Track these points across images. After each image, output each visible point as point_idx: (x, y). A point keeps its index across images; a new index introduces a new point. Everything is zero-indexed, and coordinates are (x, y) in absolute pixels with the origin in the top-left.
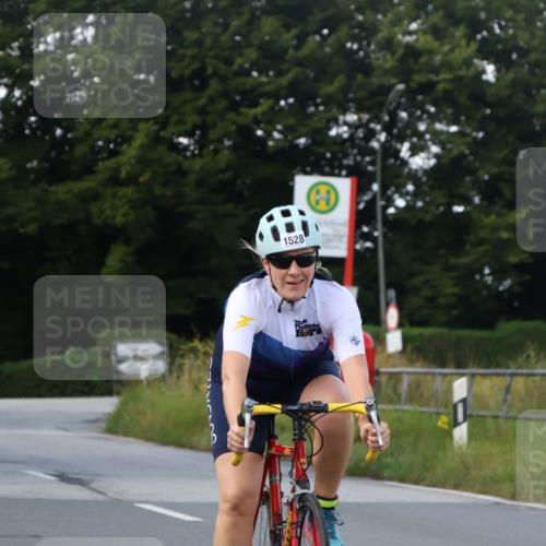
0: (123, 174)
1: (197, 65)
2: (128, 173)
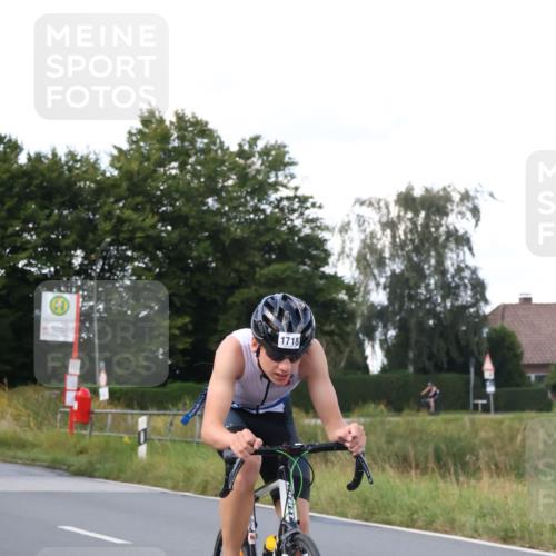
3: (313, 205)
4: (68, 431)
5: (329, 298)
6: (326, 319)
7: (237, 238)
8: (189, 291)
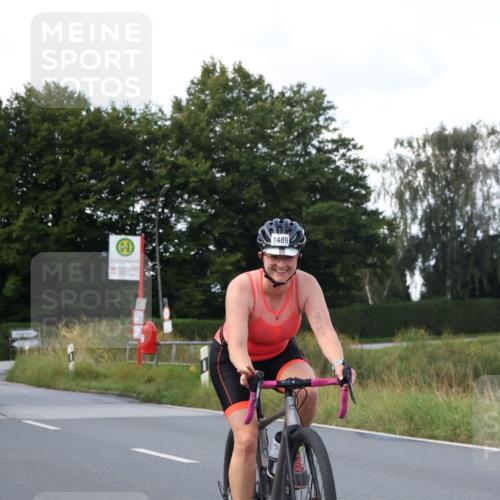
0: (14, 236)
2: (18, 235)
3: (355, 147)
4: (136, 362)
5: (371, 232)
6: (369, 253)
7: (284, 178)
8: (242, 230)
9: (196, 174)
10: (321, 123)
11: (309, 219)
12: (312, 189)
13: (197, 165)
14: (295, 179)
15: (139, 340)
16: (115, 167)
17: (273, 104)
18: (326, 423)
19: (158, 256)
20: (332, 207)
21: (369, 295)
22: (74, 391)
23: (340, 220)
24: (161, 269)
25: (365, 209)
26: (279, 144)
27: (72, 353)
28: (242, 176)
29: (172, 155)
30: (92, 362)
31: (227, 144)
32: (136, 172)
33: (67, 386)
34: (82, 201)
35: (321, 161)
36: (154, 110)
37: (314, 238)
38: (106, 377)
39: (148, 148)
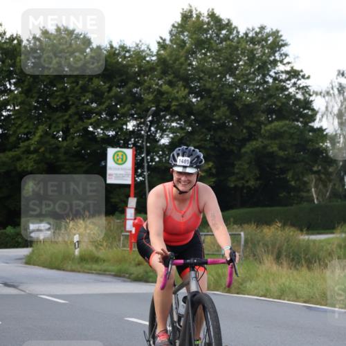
0: (32, 148)
1: (63, 101)
2: (35, 148)
3: (303, 77)
4: (129, 249)
5: (317, 146)
6: (315, 162)
7: (247, 103)
8: (213, 144)
9: (176, 99)
10: (278, 58)
11: (267, 135)
12: (269, 111)
13: (178, 92)
14: (256, 103)
15: (131, 232)
16: (112, 94)
17: (238, 42)
18: (280, 299)
19: (146, 165)
20: (286, 125)
21: (315, 196)
22: (79, 272)
23: (291, 136)
24: (149, 175)
25: (312, 127)
26: (243, 75)
27: (78, 242)
28: (213, 101)
29: (157, 84)
30: (94, 249)
31: (202, 75)
32: (128, 98)
33: (74, 268)
34: (85, 121)
35: (277, 89)
36: (144, 47)
37: (271, 150)
38: (104, 261)
39: (139, 78)
